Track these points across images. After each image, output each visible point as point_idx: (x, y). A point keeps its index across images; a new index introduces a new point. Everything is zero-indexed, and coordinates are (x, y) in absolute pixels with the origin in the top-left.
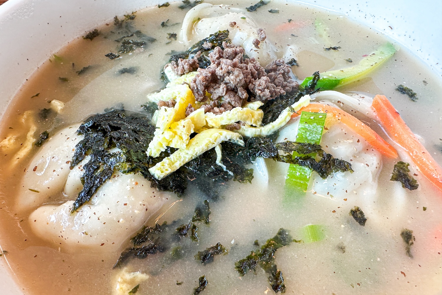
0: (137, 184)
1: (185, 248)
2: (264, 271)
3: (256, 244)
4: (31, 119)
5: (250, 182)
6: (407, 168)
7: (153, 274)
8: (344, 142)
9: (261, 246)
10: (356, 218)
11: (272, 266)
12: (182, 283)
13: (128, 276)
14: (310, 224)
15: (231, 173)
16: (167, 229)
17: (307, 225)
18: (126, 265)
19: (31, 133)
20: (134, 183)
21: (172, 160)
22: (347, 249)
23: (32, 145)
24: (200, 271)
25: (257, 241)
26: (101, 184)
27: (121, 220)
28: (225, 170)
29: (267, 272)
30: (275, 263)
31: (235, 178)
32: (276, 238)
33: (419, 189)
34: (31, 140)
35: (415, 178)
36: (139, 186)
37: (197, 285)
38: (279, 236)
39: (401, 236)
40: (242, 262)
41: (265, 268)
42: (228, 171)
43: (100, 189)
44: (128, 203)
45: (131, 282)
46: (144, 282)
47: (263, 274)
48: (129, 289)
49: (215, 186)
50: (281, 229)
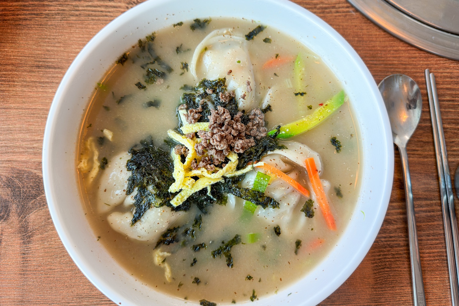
0: (163, 211)
1: (188, 241)
2: (225, 256)
3: (223, 243)
4: (93, 145)
5: (225, 205)
6: (312, 204)
7: (172, 253)
8: (280, 189)
9: (225, 244)
10: (276, 231)
11: (229, 254)
12: (185, 259)
13: (161, 254)
14: (252, 233)
15: (215, 199)
16: (179, 229)
17: (250, 233)
18: (159, 248)
19: (96, 158)
20: (162, 211)
21: (183, 195)
22: (267, 249)
23: (99, 168)
24: (194, 255)
25: (223, 241)
26: (145, 212)
27: (157, 231)
28: (212, 198)
29: (226, 257)
30: (231, 253)
31: (217, 202)
32: (233, 240)
33: (314, 218)
34: (97, 164)
35: (314, 210)
36: (165, 212)
37: (192, 261)
38: (235, 239)
39: (295, 244)
40: (215, 252)
41: (225, 255)
42: (214, 198)
43: (145, 214)
44: (159, 222)
45: (162, 257)
46: (168, 257)
47: (224, 258)
48: (161, 260)
49: (206, 207)
50: (236, 235)
